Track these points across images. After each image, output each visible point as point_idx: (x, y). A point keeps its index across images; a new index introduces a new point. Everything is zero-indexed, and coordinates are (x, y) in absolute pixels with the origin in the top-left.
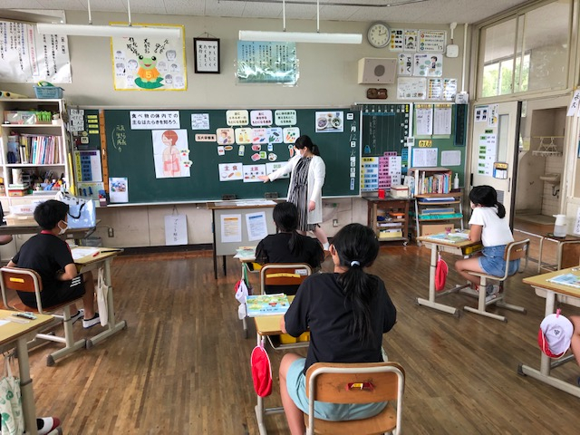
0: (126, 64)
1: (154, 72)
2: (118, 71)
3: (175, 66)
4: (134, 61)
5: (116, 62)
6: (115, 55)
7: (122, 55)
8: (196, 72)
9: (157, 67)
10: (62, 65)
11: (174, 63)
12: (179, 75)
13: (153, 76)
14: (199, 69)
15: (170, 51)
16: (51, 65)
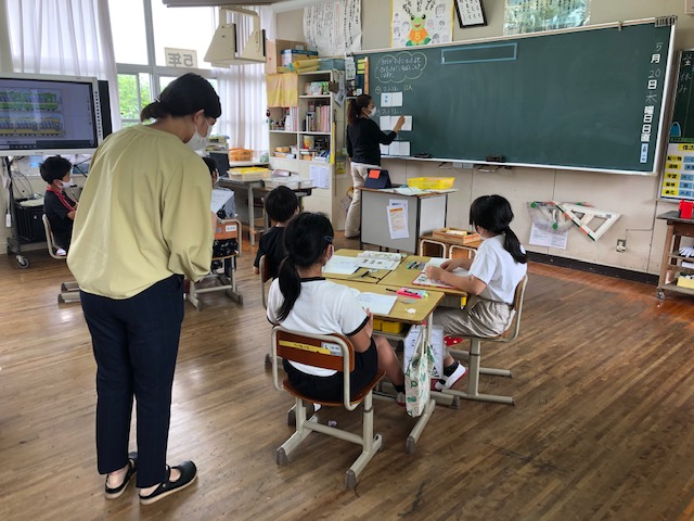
0: (400, 26)
1: (424, 32)
2: (394, 36)
3: (442, 23)
4: (407, 23)
5: (393, 25)
6: (394, 19)
7: (399, 17)
8: (462, 26)
9: (426, 27)
10: (356, 36)
11: (441, 19)
12: (446, 33)
13: (422, 37)
14: (464, 24)
15: (440, 6)
16: (348, 37)
